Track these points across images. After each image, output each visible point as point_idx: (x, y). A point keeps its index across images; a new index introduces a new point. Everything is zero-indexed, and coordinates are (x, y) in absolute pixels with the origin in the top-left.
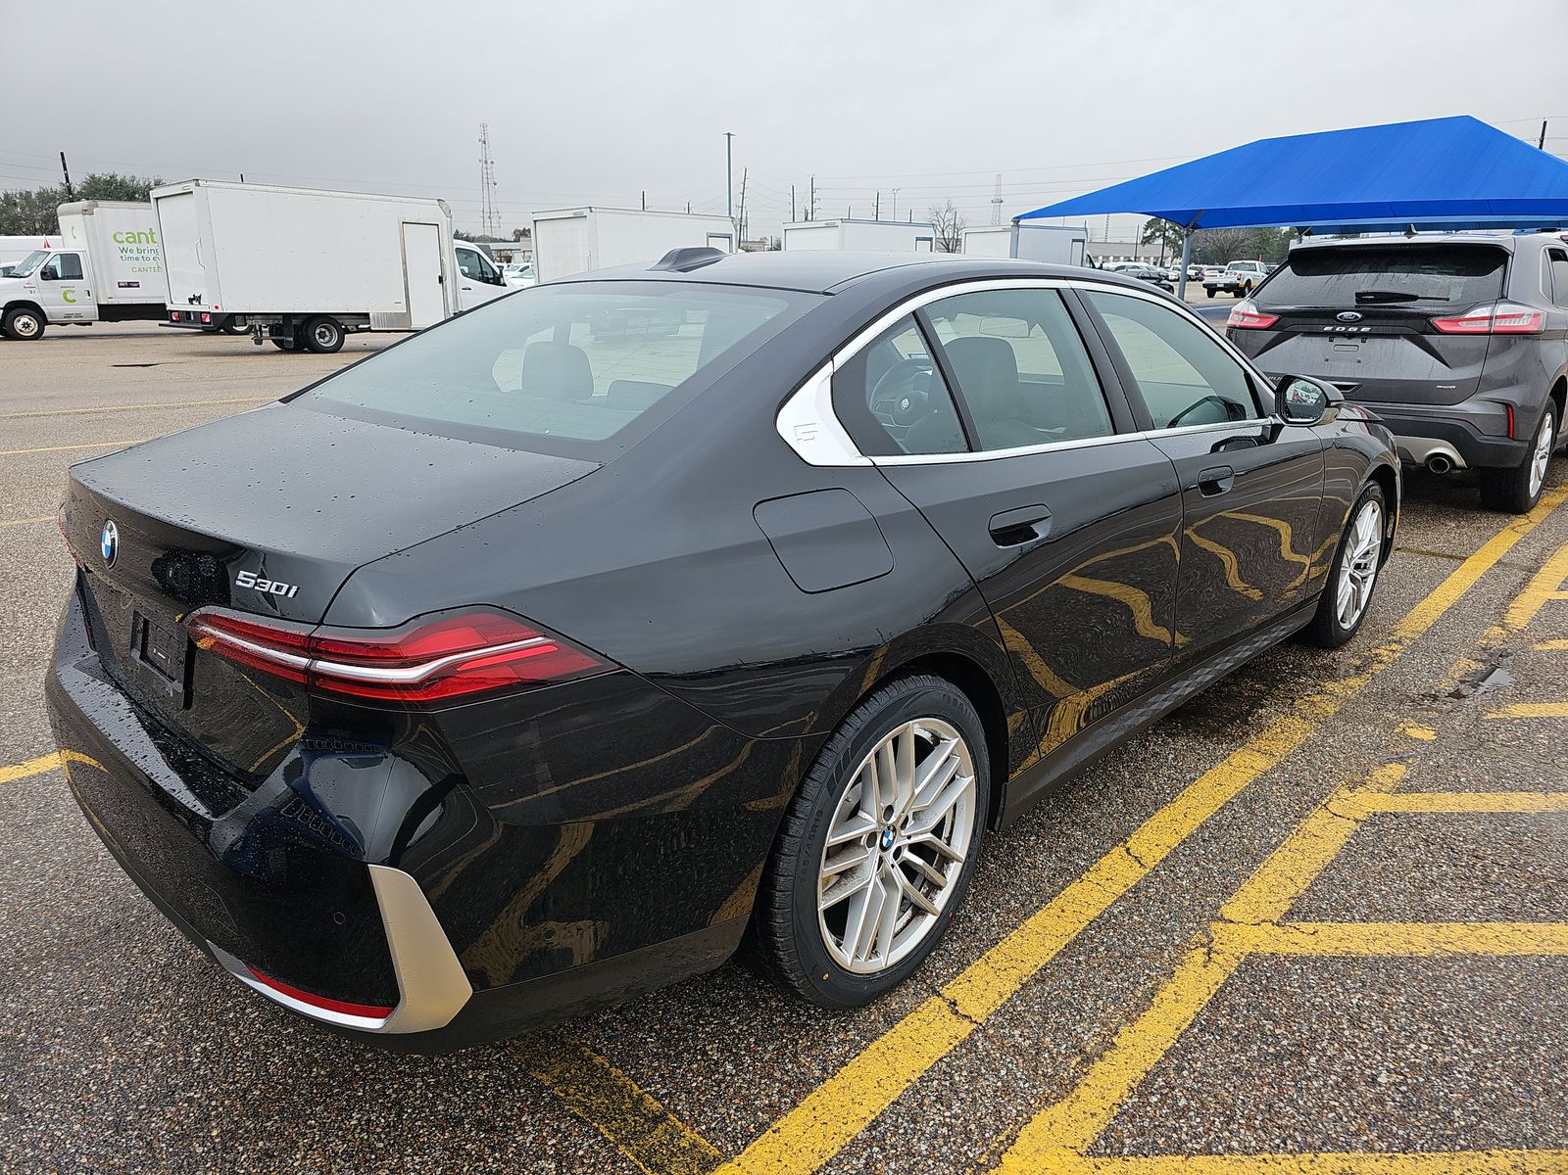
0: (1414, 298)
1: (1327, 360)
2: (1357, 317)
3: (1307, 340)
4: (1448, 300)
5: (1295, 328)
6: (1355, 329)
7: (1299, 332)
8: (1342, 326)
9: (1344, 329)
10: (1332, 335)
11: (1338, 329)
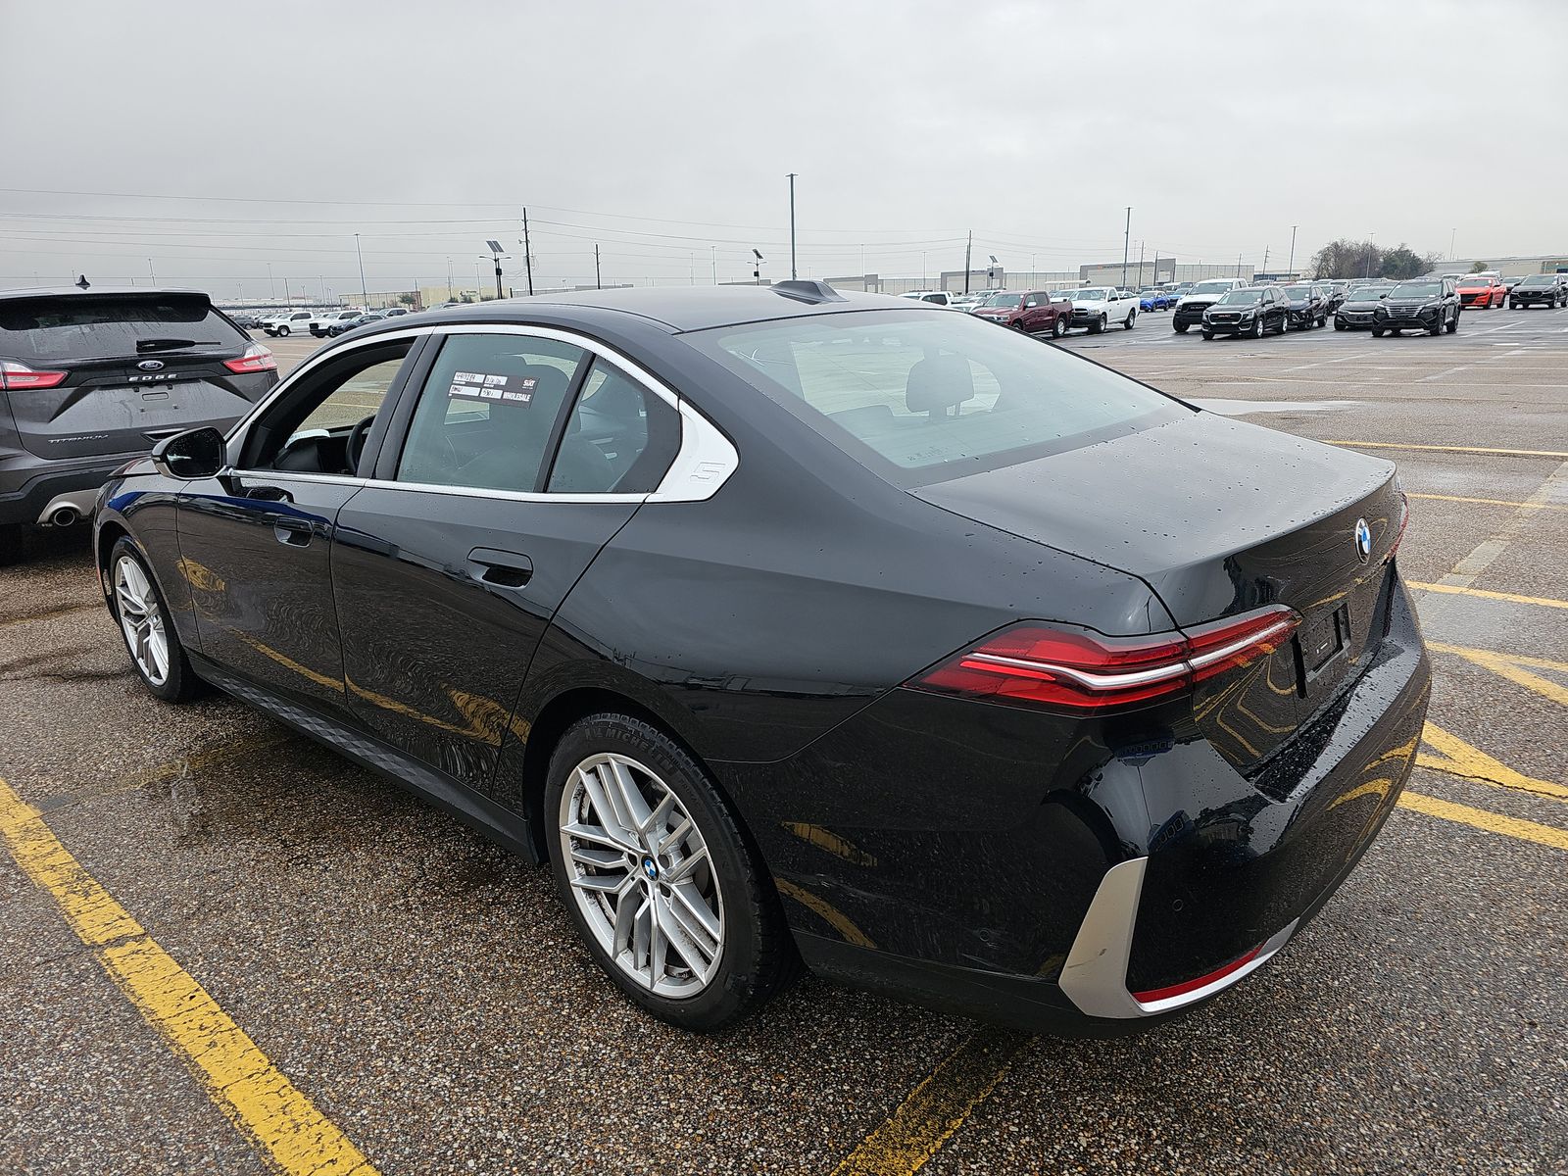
0: (192, 344)
1: (142, 411)
2: (159, 365)
3: (106, 393)
4: (219, 343)
5: (88, 383)
6: (162, 377)
7: (96, 386)
8: (149, 374)
9: (150, 378)
10: (136, 386)
11: (144, 378)
